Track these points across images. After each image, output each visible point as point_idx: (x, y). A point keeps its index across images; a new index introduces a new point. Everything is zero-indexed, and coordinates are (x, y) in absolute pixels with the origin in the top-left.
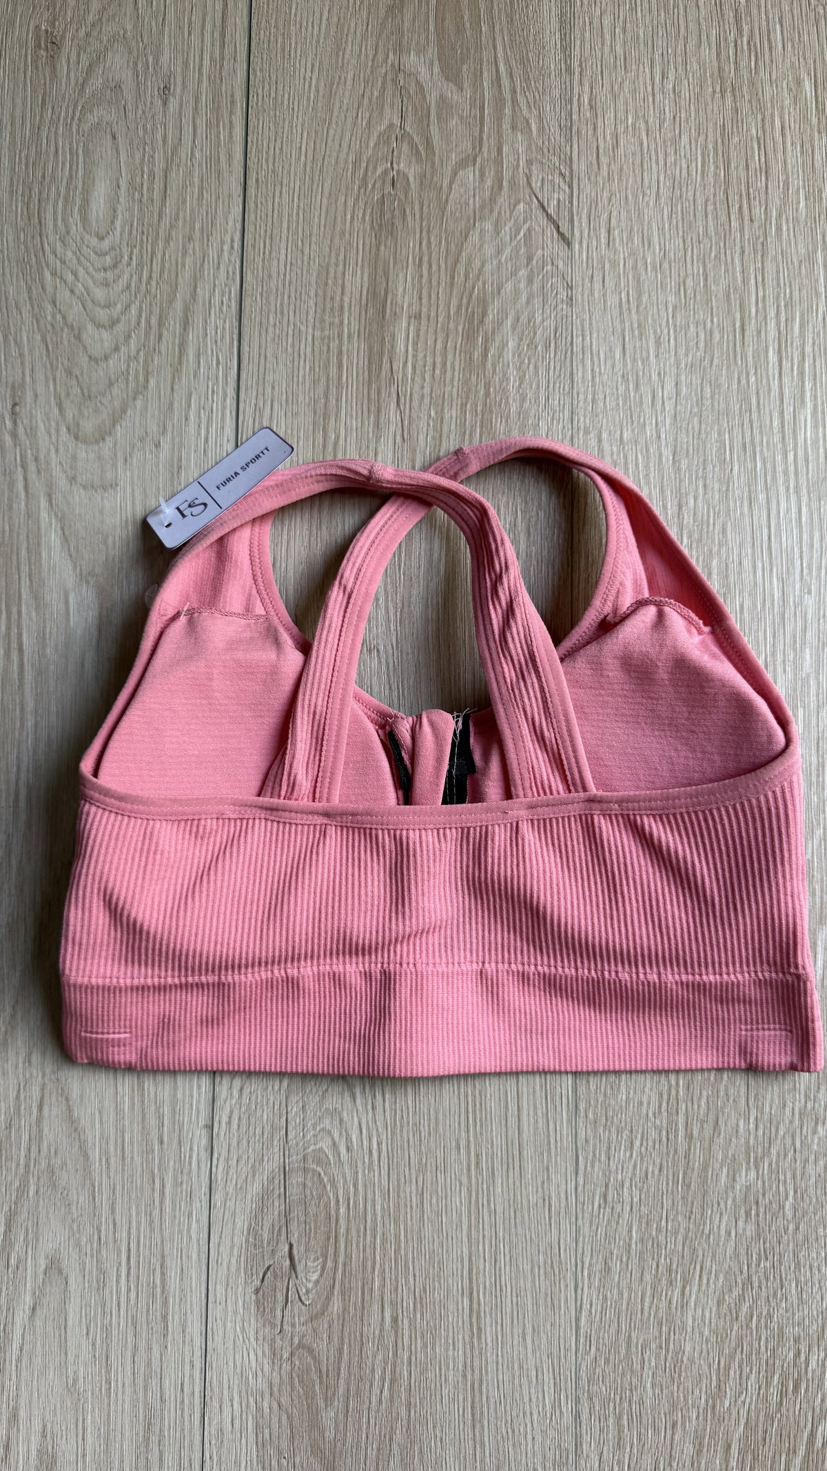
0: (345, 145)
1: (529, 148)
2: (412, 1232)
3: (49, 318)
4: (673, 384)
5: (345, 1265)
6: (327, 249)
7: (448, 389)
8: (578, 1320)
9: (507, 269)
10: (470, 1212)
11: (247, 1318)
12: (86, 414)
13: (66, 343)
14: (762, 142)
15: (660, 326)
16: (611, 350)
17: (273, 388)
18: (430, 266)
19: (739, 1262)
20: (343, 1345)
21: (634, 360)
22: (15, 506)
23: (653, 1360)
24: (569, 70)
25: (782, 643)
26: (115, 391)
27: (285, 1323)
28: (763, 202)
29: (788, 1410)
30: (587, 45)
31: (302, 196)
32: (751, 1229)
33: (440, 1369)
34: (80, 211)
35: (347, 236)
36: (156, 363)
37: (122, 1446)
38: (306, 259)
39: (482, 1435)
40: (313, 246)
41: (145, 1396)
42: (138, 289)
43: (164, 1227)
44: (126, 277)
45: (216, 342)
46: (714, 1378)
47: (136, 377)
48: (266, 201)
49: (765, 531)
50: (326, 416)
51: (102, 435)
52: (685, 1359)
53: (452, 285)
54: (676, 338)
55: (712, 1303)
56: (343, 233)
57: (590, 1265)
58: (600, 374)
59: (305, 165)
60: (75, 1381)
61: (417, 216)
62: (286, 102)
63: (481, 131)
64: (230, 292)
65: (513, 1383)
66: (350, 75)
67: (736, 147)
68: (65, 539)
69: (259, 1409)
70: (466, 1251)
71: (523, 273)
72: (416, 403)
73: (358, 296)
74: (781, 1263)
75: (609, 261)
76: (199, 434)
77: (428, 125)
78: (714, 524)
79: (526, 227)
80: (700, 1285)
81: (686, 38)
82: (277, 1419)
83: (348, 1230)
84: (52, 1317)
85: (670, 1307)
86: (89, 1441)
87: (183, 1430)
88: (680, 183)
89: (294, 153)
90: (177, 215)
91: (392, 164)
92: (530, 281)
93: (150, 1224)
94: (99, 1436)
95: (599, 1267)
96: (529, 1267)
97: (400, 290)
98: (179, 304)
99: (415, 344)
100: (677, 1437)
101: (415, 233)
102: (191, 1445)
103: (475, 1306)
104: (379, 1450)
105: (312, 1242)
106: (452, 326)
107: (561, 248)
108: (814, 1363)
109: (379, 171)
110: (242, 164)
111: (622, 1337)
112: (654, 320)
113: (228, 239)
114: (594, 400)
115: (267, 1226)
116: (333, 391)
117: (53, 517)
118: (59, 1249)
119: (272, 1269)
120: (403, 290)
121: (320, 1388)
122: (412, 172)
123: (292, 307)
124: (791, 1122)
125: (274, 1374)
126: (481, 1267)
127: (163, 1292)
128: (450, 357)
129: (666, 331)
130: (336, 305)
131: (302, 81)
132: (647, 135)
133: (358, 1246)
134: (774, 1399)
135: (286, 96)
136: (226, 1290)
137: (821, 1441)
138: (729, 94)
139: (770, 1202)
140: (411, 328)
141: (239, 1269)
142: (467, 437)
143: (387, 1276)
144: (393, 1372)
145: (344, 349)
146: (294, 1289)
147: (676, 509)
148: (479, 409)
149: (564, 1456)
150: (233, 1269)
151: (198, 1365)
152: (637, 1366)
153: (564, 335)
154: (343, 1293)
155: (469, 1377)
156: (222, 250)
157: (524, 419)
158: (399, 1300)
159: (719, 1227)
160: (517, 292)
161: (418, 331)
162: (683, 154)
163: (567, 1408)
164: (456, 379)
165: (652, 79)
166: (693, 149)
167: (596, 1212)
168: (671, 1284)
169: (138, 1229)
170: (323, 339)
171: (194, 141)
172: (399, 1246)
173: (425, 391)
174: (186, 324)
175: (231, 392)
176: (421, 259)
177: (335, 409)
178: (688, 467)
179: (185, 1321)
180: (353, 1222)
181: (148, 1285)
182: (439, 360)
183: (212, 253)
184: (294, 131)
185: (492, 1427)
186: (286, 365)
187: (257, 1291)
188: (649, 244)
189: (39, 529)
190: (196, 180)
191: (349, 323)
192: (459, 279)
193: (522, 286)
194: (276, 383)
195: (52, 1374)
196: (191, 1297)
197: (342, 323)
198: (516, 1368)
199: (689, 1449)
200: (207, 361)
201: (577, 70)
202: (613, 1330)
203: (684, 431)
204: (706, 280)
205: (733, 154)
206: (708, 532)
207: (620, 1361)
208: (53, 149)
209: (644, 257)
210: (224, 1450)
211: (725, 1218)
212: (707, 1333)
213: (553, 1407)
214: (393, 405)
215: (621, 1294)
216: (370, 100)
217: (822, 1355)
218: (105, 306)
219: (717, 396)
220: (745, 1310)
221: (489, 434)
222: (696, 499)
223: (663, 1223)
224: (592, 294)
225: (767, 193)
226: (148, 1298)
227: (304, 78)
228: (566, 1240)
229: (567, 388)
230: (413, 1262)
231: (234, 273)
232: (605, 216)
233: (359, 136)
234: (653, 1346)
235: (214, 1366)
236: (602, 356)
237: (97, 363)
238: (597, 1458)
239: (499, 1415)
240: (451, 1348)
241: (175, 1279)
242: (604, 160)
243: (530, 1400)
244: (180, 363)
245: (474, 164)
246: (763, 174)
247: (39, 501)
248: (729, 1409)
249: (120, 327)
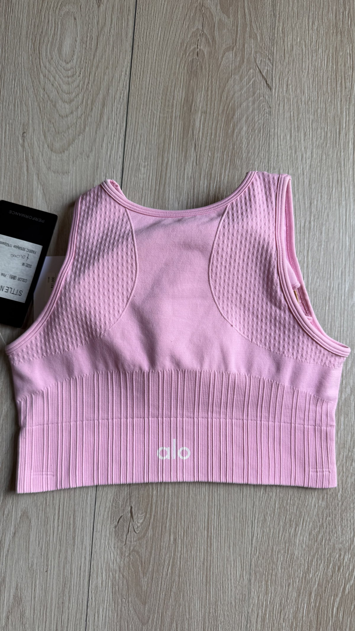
0: (177, 35)
1: (256, 46)
2: (184, 502)
3: (42, 96)
4: (310, 153)
5: (154, 516)
6: (168, 79)
7: (217, 144)
8: (252, 541)
9: (244, 97)
10: (209, 494)
11: (110, 538)
12: (57, 140)
13: (49, 108)
14: (351, 56)
15: (306, 128)
16: (285, 136)
17: (141, 136)
18: (212, 92)
19: (319, 518)
20: (152, 550)
21: (295, 141)
22: (22, 178)
23: (282, 558)
24: (275, 15)
25: (349, 264)
26: (70, 131)
27: (127, 541)
28: (350, 81)
29: (335, 579)
30: (282, 6)
31: (158, 55)
32: (324, 504)
33: (193, 561)
34: (58, 50)
35: (177, 75)
36: (89, 120)
37: (52, 593)
38: (158, 82)
39: (210, 589)
40: (162, 77)
41: (64, 572)
42: (83, 87)
43: (75, 498)
44: (78, 81)
45: (117, 114)
46: (306, 565)
47: (80, 126)
48: (142, 55)
49: (344, 217)
50: (163, 151)
51: (63, 150)
52: (295, 557)
53: (221, 101)
54: (312, 134)
55: (307, 535)
56: (175, 73)
57: (258, 518)
58: (281, 145)
59: (160, 42)
60: (32, 565)
61: (207, 70)
62: (153, 13)
63: (236, 36)
64: (124, 93)
65: (224, 567)
66: (181, 5)
67: (341, 57)
68: (44, 194)
69: (114, 577)
70: (207, 511)
71: (251, 99)
72: (203, 149)
73: (180, 101)
74: (335, 518)
75: (287, 98)
76: (107, 153)
77: (214, 31)
78: (324, 213)
79: (253, 80)
80: (302, 527)
81: (323, 8)
82: (122, 582)
83: (157, 501)
84: (23, 537)
85: (290, 536)
86: (37, 591)
87: (80, 587)
88: (317, 68)
89: (155, 35)
90: (102, 57)
91: (197, 46)
92: (254, 103)
93: (69, 497)
94: (42, 589)
95: (261, 519)
96: (233, 518)
97: (198, 100)
98: (101, 96)
99: (204, 124)
100: (290, 590)
101: (206, 77)
102: (83, 593)
103: (209, 534)
104: (165, 595)
105: (141, 506)
106: (220, 118)
107: (267, 90)
108: (347, 559)
109: (192, 48)
110: (132, 38)
111: (270, 548)
112: (304, 125)
113: (124, 69)
114: (277, 156)
115: (121, 499)
116: (167, 140)
117: (39, 184)
118: (28, 507)
119: (122, 517)
120: (200, 100)
121: (141, 568)
122: (206, 50)
123: (151, 102)
124: (342, 461)
125: (121, 563)
126: (213, 518)
127: (74, 526)
128: (218, 131)
129: (308, 130)
130: (170, 104)
131: (160, 5)
132: (305, 47)
133: (160, 508)
134: (330, 574)
135: (153, 11)
136: (102, 526)
137: (348, 591)
138: (339, 34)
139: (332, 493)
140: (202, 117)
141: (108, 517)
142: (224, 165)
143: (173, 521)
144: (173, 562)
145: (173, 123)
146: (132, 526)
147: (309, 204)
148: (230, 154)
149: (244, 597)
150: (105, 517)
151: (88, 558)
152: (275, 560)
153: (267, 127)
154: (153, 528)
155: (205, 564)
156: (121, 75)
157: (248, 160)
158: (177, 531)
159: (311, 503)
160: (248, 107)
161: (205, 119)
162: (319, 57)
163: (246, 577)
164: (221, 141)
165: (308, 23)
166: (324, 55)
167: (261, 496)
168: (291, 526)
169: (64, 499)
170: (164, 118)
171: (111, 25)
172: (179, 508)
173: (207, 144)
174: (103, 105)
175: (122, 136)
176: (208, 88)
177: (167, 148)
178: (315, 188)
179: (83, 539)
180: (159, 498)
181: (67, 524)
182: (213, 132)
183: (117, 76)
184: (156, 26)
185: (214, 585)
186: (147, 127)
187: (115, 527)
188: (304, 93)
189: (32, 189)
190: (111, 42)
191: (176, 112)
192: (224, 98)
193: (250, 104)
194: (142, 135)
195: (22, 562)
196: (86, 529)
197: (172, 112)
198: (225, 560)
199: (295, 594)
200: (112, 122)
201: (278, 16)
202: (266, 545)
203: (314, 173)
204: (326, 111)
205: (340, 60)
206: (321, 215)
207: (268, 558)
208: (47, 21)
209: (301, 98)
210: (98, 595)
211: (314, 499)
212: (304, 546)
213: (240, 577)
214: (193, 149)
215: (270, 530)
216: (189, 17)
217: (350, 556)
218: (67, 93)
219: (328, 159)
220: (320, 537)
221: (233, 165)
222: (317, 201)
223: (289, 501)
224: (279, 112)
225: (352, 77)
226: (67, 529)
227: (161, 4)
228: (249, 507)
229: (267, 149)
230: (184, 515)
231: (126, 85)
232: (286, 79)
233: (184, 32)
234: (282, 552)
235: (95, 559)
236: (282, 138)
237: (63, 118)
238: (257, 598)
239: (217, 580)
240: (198, 551)
241: (79, 521)
242: (287, 56)
243: (231, 573)
244: (100, 122)
245: (233, 50)
246: (351, 69)
247: (33, 177)
248: (312, 578)
249: (74, 103)
